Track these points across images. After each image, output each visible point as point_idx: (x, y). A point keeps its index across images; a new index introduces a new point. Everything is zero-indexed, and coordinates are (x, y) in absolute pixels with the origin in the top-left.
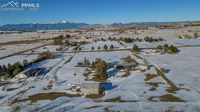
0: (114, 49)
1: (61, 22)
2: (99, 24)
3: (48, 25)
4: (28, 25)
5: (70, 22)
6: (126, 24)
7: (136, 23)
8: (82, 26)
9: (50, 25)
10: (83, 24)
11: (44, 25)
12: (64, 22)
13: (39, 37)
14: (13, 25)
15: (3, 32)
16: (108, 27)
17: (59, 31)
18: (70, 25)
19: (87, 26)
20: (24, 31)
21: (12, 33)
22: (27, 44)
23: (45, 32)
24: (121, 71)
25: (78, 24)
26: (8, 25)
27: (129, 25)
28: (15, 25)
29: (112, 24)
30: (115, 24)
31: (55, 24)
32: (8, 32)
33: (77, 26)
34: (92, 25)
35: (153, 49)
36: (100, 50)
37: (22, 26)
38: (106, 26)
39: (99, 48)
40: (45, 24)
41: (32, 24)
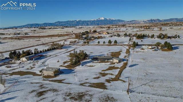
0: (118, 44)
1: (99, 19)
2: (135, 21)
3: (88, 21)
4: (73, 21)
5: (108, 19)
6: (164, 20)
7: (176, 19)
8: (118, 22)
9: (90, 21)
10: (119, 21)
11: (85, 21)
12: (103, 19)
13: (72, 32)
14: (62, 22)
15: (52, 28)
16: (144, 23)
17: (93, 27)
18: (108, 22)
19: (123, 23)
20: (67, 27)
21: (57, 28)
22: (58, 37)
23: (81, 28)
24: (95, 62)
25: (115, 21)
26: (58, 22)
27: (168, 21)
28: (63, 22)
29: (148, 21)
30: (151, 20)
31: (95, 20)
32: (55, 27)
33: (114, 22)
34: (128, 22)
35: (149, 45)
36: (105, 44)
37: (68, 23)
38: (142, 23)
39: (104, 43)
40: (87, 21)
41: (76, 21)
